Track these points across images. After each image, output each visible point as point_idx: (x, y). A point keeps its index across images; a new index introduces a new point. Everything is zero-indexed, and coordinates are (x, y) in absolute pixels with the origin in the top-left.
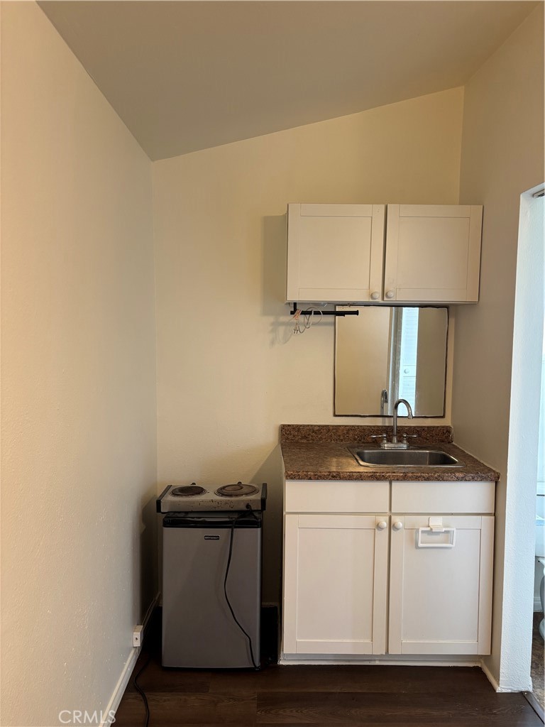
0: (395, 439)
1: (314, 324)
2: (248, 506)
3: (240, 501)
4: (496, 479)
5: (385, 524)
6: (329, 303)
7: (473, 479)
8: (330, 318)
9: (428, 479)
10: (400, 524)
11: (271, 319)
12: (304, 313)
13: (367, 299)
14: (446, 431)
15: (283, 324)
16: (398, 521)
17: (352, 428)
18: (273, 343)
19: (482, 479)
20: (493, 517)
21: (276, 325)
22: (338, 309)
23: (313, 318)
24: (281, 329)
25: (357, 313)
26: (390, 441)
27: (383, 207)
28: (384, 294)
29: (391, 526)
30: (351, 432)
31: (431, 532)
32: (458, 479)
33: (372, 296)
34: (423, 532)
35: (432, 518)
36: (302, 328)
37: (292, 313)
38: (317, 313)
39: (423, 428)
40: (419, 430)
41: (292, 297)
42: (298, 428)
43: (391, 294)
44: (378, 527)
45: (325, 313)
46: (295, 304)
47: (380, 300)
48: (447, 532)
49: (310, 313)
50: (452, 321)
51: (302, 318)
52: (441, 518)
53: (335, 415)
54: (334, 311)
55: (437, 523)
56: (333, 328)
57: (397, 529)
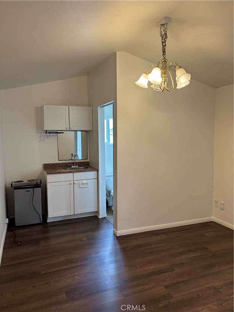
0: (75, 165)
1: (52, 136)
2: (37, 183)
3: (35, 183)
4: (97, 170)
6: (56, 130)
7: (92, 171)
8: (56, 134)
9: (82, 172)
10: (76, 183)
11: (39, 135)
12: (49, 133)
13: (66, 129)
14: (88, 162)
15: (43, 136)
16: (75, 182)
17: (64, 163)
18: (40, 141)
19: (94, 171)
20: (97, 179)
21: (41, 136)
23: (52, 134)
24: (42, 137)
25: (63, 133)
26: (74, 165)
27: (68, 106)
28: (70, 128)
29: (74, 183)
30: (63, 164)
31: (83, 184)
32: (89, 171)
33: (67, 129)
34: (81, 184)
35: (83, 181)
36: (49, 137)
37: (46, 133)
38: (53, 133)
39: (82, 162)
40: (81, 163)
41: (45, 129)
42: (48, 164)
43: (71, 128)
44: (71, 184)
45: (55, 133)
46: (46, 131)
47: (69, 130)
48: (87, 183)
49: (51, 133)
50: (88, 135)
51: (48, 134)
52: (85, 180)
53: (59, 160)
54: (57, 132)
55: (85, 182)
56: (57, 137)
57: (75, 184)
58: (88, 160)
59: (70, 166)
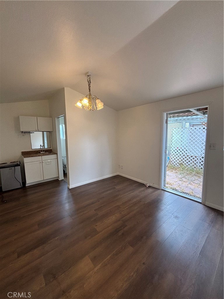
1: (26, 135)
2: (17, 164)
3: (15, 163)
4: (57, 154)
5: (41, 162)
6: (29, 131)
9: (47, 155)
11: (17, 134)
17: (35, 151)
18: (18, 138)
19: (55, 154)
20: (57, 159)
21: (19, 135)
22: (31, 132)
25: (34, 133)
26: (42, 152)
27: (36, 117)
28: (38, 130)
31: (48, 162)
33: (36, 130)
35: (48, 160)
36: (24, 135)
37: (22, 133)
38: (27, 133)
39: (47, 150)
41: (21, 130)
42: (25, 152)
48: (51, 162)
49: (25, 133)
50: (50, 134)
52: (50, 160)
53: (32, 149)
57: (43, 162)
58: (51, 149)
59: (40, 152)
